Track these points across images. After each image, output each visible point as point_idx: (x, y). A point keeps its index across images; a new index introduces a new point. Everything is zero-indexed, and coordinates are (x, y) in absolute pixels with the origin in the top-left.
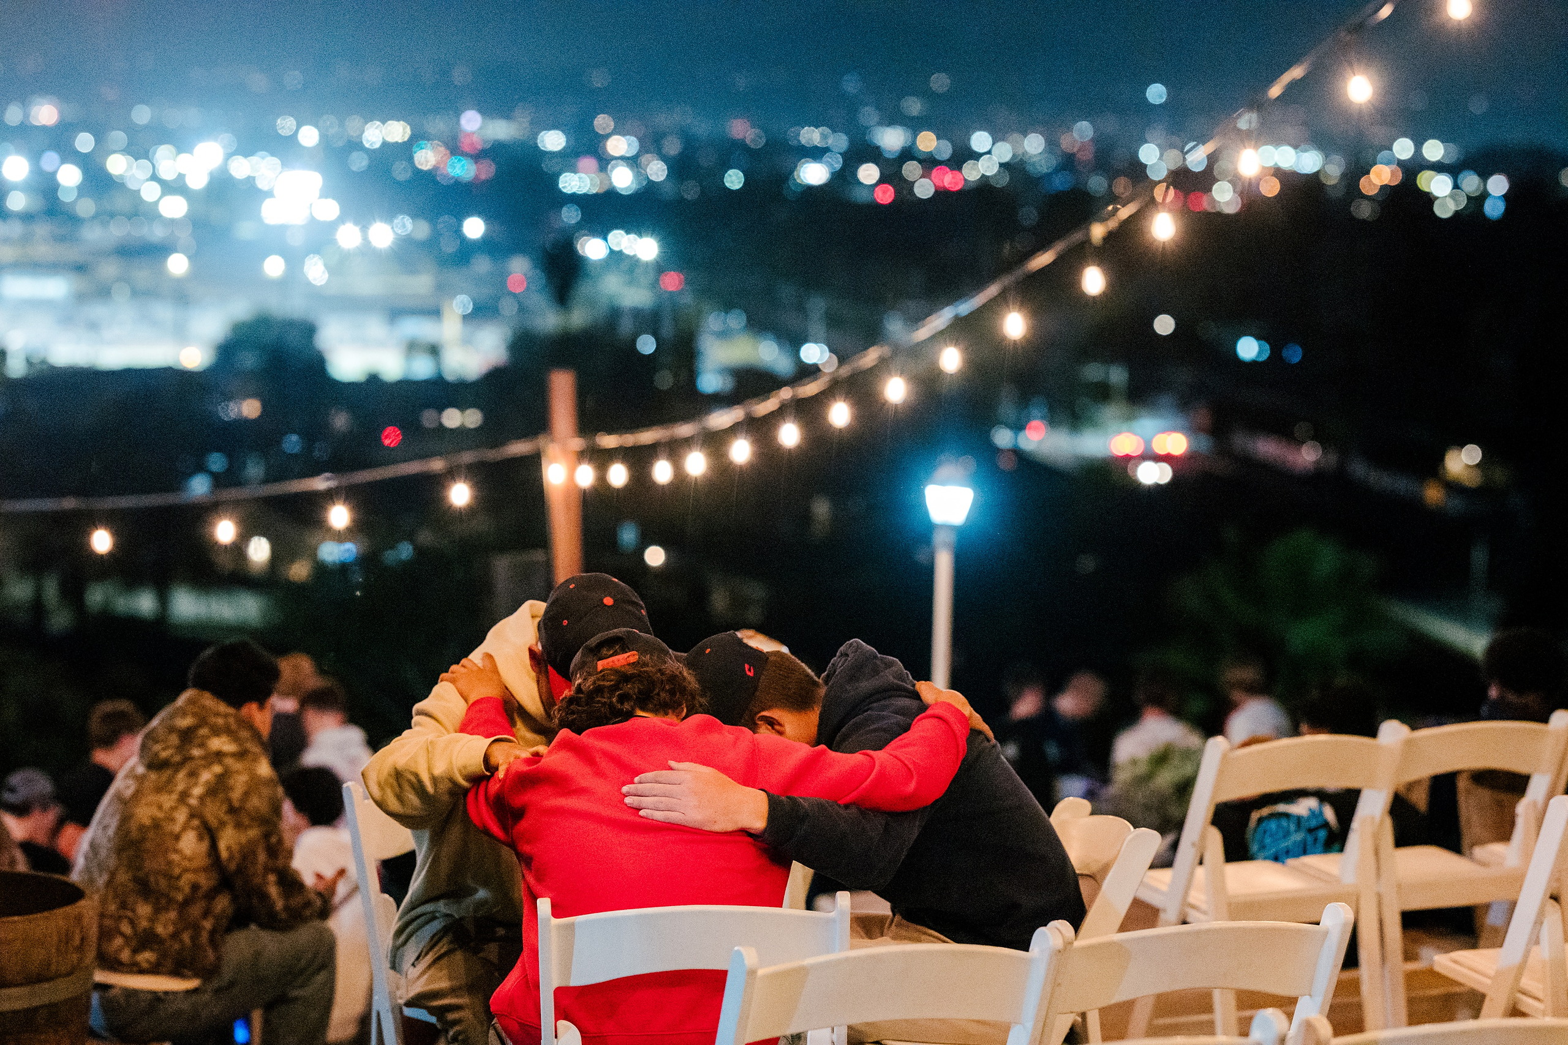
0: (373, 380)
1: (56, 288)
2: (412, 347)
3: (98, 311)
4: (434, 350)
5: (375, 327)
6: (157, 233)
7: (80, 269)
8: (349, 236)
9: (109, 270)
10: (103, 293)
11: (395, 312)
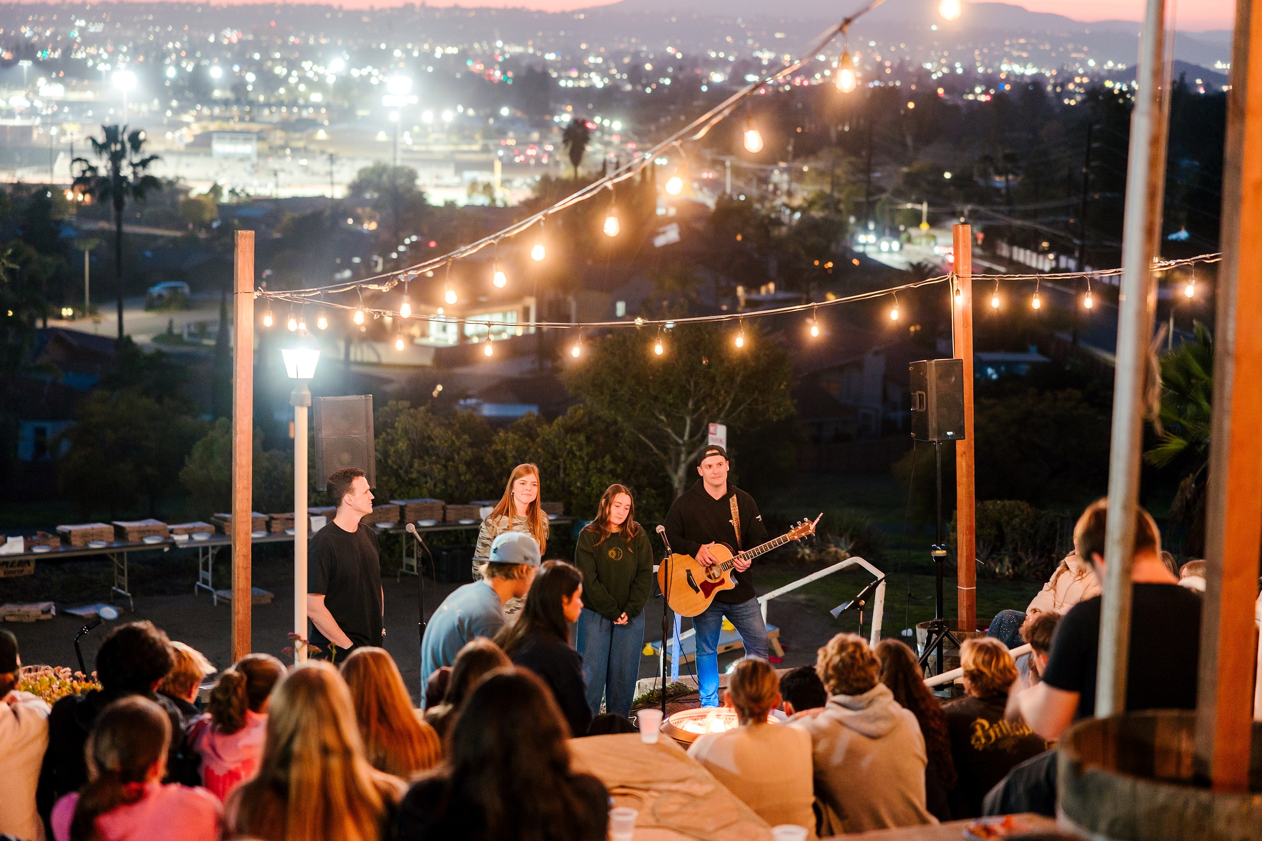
0: (450, 206)
1: (248, 148)
2: (473, 186)
3: (273, 163)
4: (488, 188)
5: (448, 175)
6: (307, 113)
7: (261, 137)
8: (428, 116)
9: (278, 137)
10: (276, 151)
11: (461, 167)
